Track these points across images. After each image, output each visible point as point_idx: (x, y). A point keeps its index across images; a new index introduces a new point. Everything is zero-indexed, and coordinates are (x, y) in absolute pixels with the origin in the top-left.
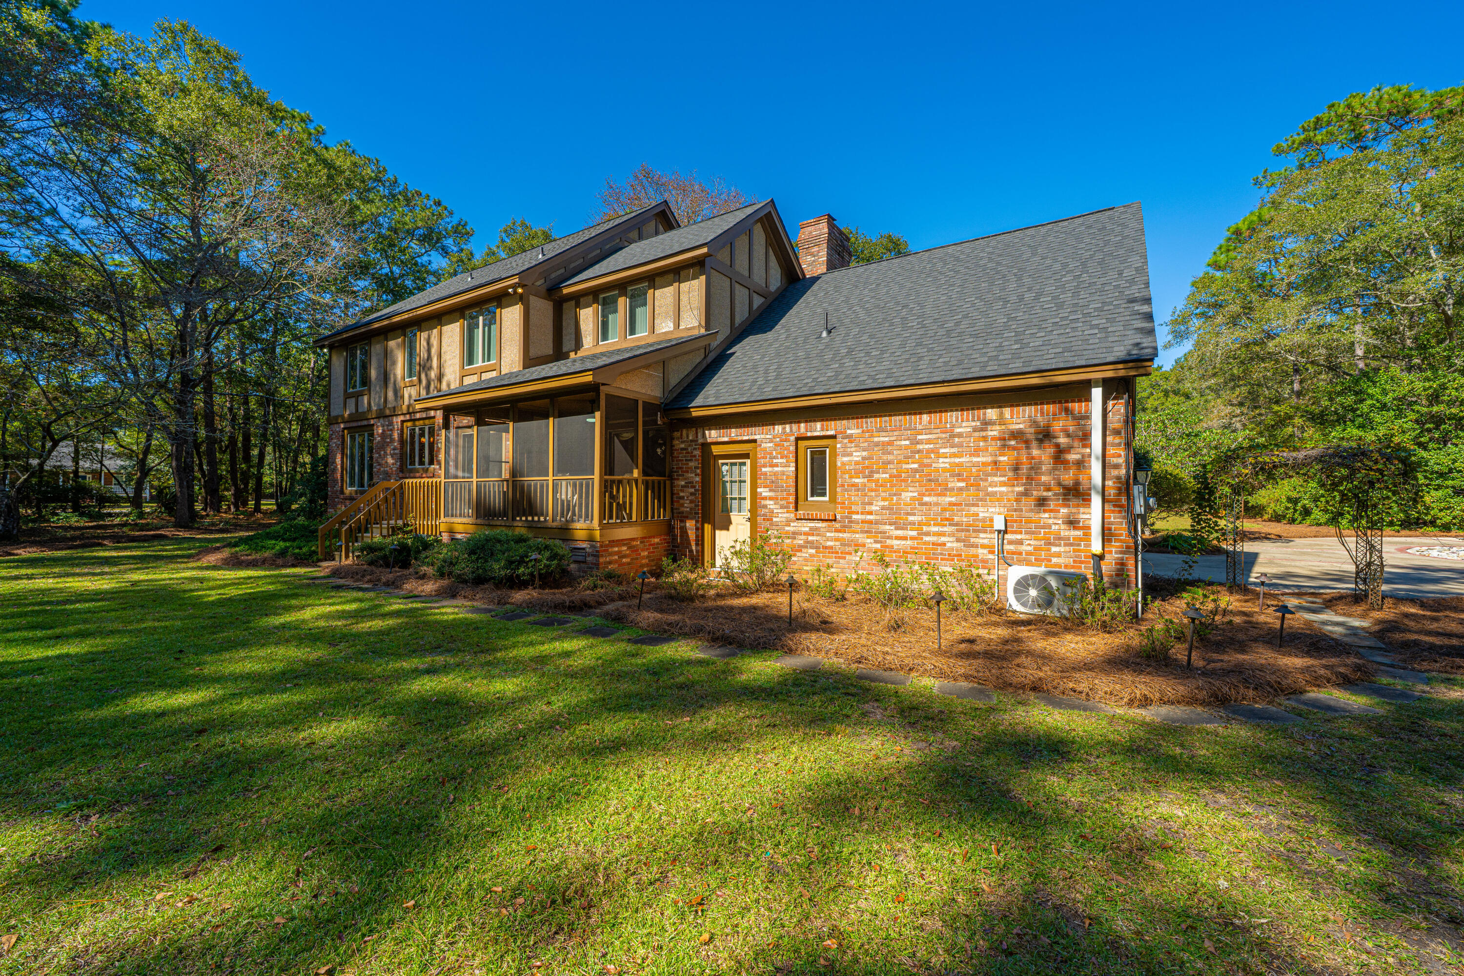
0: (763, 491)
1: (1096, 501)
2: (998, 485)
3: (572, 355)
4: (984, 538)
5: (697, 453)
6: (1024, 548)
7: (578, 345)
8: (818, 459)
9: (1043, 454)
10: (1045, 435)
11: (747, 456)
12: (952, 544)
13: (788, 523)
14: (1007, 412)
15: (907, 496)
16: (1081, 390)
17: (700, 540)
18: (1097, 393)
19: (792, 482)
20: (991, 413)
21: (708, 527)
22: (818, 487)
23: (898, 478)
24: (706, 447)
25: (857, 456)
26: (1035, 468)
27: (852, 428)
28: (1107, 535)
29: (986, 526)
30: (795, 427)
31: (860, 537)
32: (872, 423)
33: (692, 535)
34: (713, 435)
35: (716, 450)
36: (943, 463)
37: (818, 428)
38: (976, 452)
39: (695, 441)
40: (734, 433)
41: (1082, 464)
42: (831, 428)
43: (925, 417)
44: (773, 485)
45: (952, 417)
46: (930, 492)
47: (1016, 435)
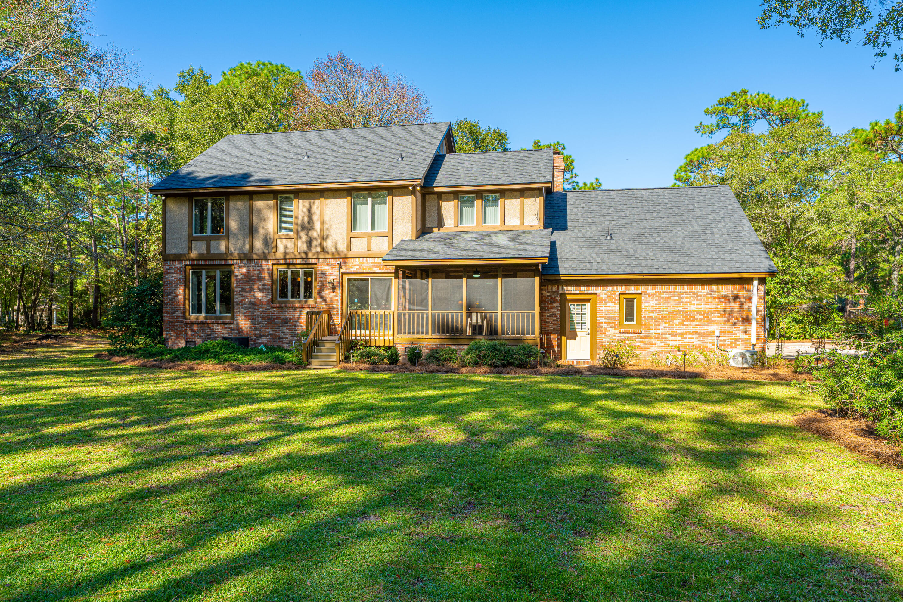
0: (600, 319)
1: (754, 323)
2: (716, 317)
3: (435, 230)
4: (710, 339)
5: (558, 298)
6: (726, 343)
7: (440, 224)
8: (630, 304)
9: (735, 305)
10: (736, 298)
11: (589, 301)
12: (696, 342)
13: (615, 335)
14: (720, 287)
15: (677, 322)
16: (750, 281)
17: (560, 345)
18: (756, 282)
19: (617, 315)
20: (714, 287)
21: (564, 338)
22: (630, 317)
23: (673, 314)
24: (564, 295)
25: (653, 303)
26: (732, 310)
27: (650, 289)
28: (758, 337)
29: (712, 334)
30: (619, 288)
31: (654, 341)
32: (660, 288)
33: (555, 342)
34: (569, 289)
35: (569, 297)
36: (693, 308)
37: (632, 289)
38: (708, 303)
39: (557, 292)
40: (583, 289)
41: (749, 309)
42: (639, 289)
43: (686, 287)
44: (606, 316)
45: (698, 288)
46: (687, 320)
47: (725, 297)
